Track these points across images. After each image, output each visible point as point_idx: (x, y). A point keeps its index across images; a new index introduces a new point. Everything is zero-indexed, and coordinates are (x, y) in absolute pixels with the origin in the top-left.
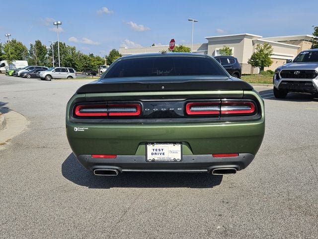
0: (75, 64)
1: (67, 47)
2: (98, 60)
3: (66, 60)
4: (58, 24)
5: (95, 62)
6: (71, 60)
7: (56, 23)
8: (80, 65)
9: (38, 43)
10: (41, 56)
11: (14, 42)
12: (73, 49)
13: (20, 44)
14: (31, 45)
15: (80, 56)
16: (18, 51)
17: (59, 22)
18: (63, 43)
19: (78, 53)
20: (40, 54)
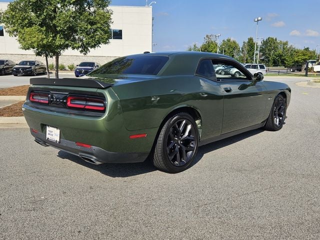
0: (285, 59)
1: (278, 42)
2: (304, 55)
3: (275, 55)
4: (258, 20)
5: (300, 57)
6: (280, 56)
7: (256, 20)
8: (289, 61)
9: (251, 40)
10: (251, 53)
11: (229, 40)
12: (286, 44)
13: (234, 42)
14: (244, 42)
15: (292, 51)
16: (231, 50)
17: (259, 19)
18: (274, 38)
19: (290, 48)
20: (250, 50)
